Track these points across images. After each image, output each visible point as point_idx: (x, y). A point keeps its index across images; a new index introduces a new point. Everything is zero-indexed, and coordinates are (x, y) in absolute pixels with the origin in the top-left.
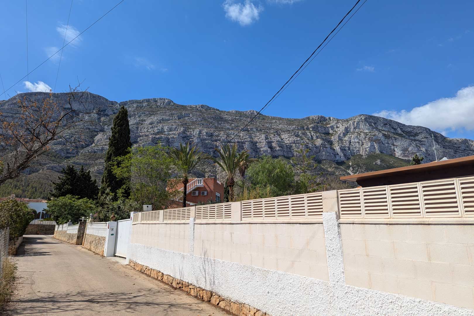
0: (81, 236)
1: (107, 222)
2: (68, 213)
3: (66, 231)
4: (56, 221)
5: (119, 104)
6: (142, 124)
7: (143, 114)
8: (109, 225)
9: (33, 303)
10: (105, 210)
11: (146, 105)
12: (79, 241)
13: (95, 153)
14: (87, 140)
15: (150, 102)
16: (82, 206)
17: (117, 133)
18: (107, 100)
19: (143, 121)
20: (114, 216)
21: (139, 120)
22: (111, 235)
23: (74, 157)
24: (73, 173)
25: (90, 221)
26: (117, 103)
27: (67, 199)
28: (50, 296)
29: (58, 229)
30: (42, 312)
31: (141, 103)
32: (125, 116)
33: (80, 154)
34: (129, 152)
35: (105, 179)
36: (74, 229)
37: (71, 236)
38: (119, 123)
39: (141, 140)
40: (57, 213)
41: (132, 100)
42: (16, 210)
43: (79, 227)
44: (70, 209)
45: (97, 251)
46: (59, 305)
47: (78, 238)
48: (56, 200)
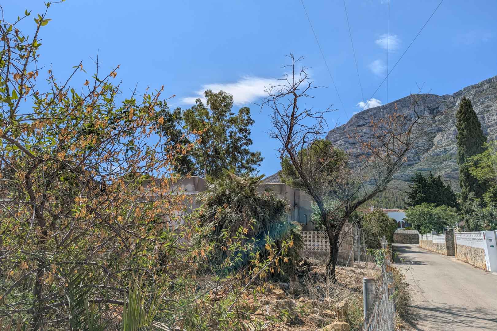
0: (451, 246)
1: (480, 232)
2: (429, 222)
3: (432, 241)
4: (418, 230)
5: (452, 96)
6: (488, 112)
7: (486, 99)
8: (484, 235)
9: (432, 312)
10: (474, 217)
11: (487, 87)
12: (450, 252)
13: (438, 156)
14: (426, 144)
15: (492, 82)
16: (441, 214)
17: (464, 129)
18: (437, 96)
19: (488, 107)
20: (489, 225)
21: (483, 108)
22: (491, 246)
23: (417, 163)
24: (422, 180)
25: (458, 231)
26: (450, 96)
27: (424, 207)
28: (446, 308)
29: (423, 238)
30: (446, 323)
31: (480, 87)
32: (469, 107)
33: (422, 160)
34: (487, 149)
35: (463, 183)
36: (441, 239)
37: (439, 246)
38: (465, 117)
39: (491, 131)
40: (417, 221)
41: (468, 87)
42: (383, 220)
43: (446, 236)
44: (429, 218)
45: (477, 264)
46: (460, 318)
47: (448, 248)
48: (412, 209)
